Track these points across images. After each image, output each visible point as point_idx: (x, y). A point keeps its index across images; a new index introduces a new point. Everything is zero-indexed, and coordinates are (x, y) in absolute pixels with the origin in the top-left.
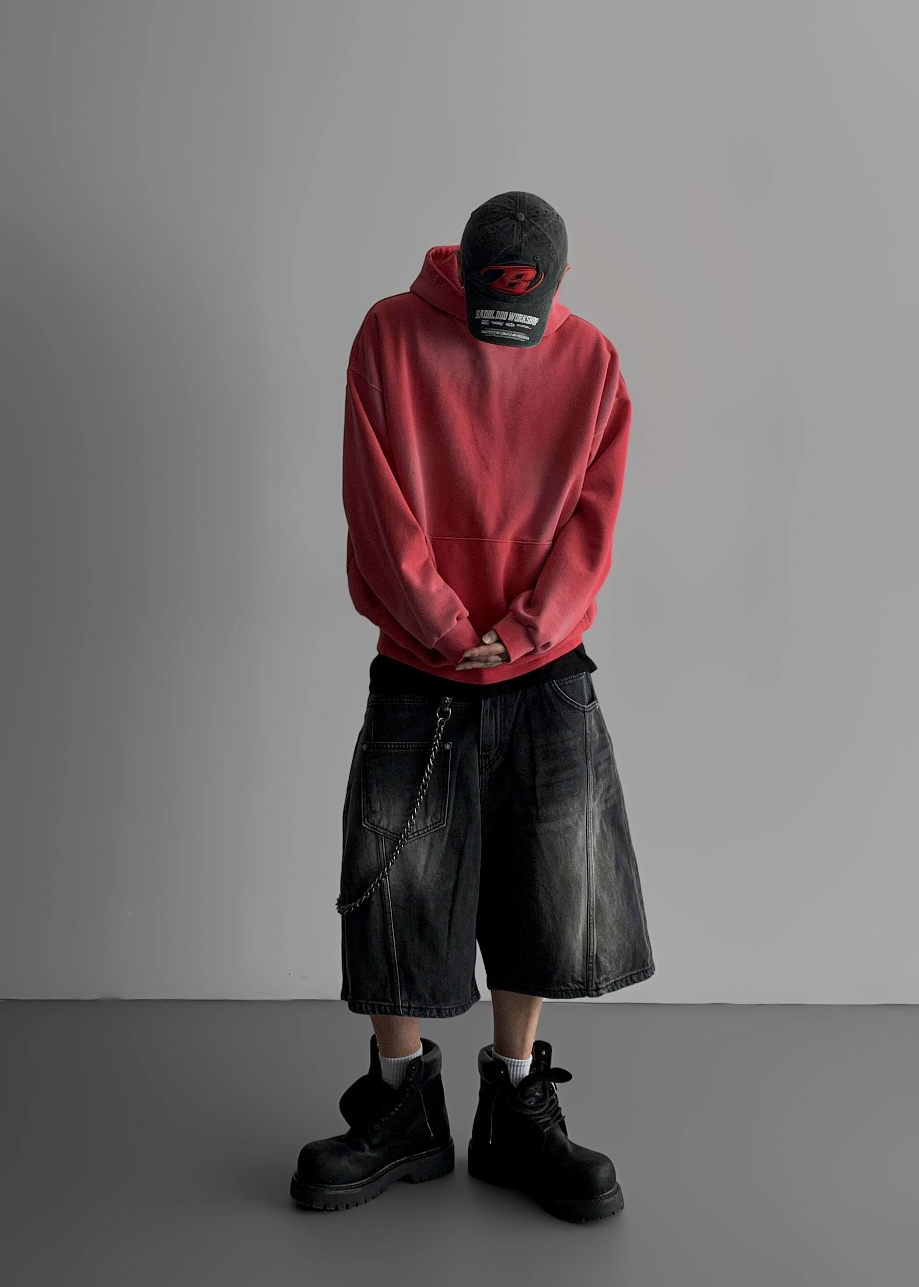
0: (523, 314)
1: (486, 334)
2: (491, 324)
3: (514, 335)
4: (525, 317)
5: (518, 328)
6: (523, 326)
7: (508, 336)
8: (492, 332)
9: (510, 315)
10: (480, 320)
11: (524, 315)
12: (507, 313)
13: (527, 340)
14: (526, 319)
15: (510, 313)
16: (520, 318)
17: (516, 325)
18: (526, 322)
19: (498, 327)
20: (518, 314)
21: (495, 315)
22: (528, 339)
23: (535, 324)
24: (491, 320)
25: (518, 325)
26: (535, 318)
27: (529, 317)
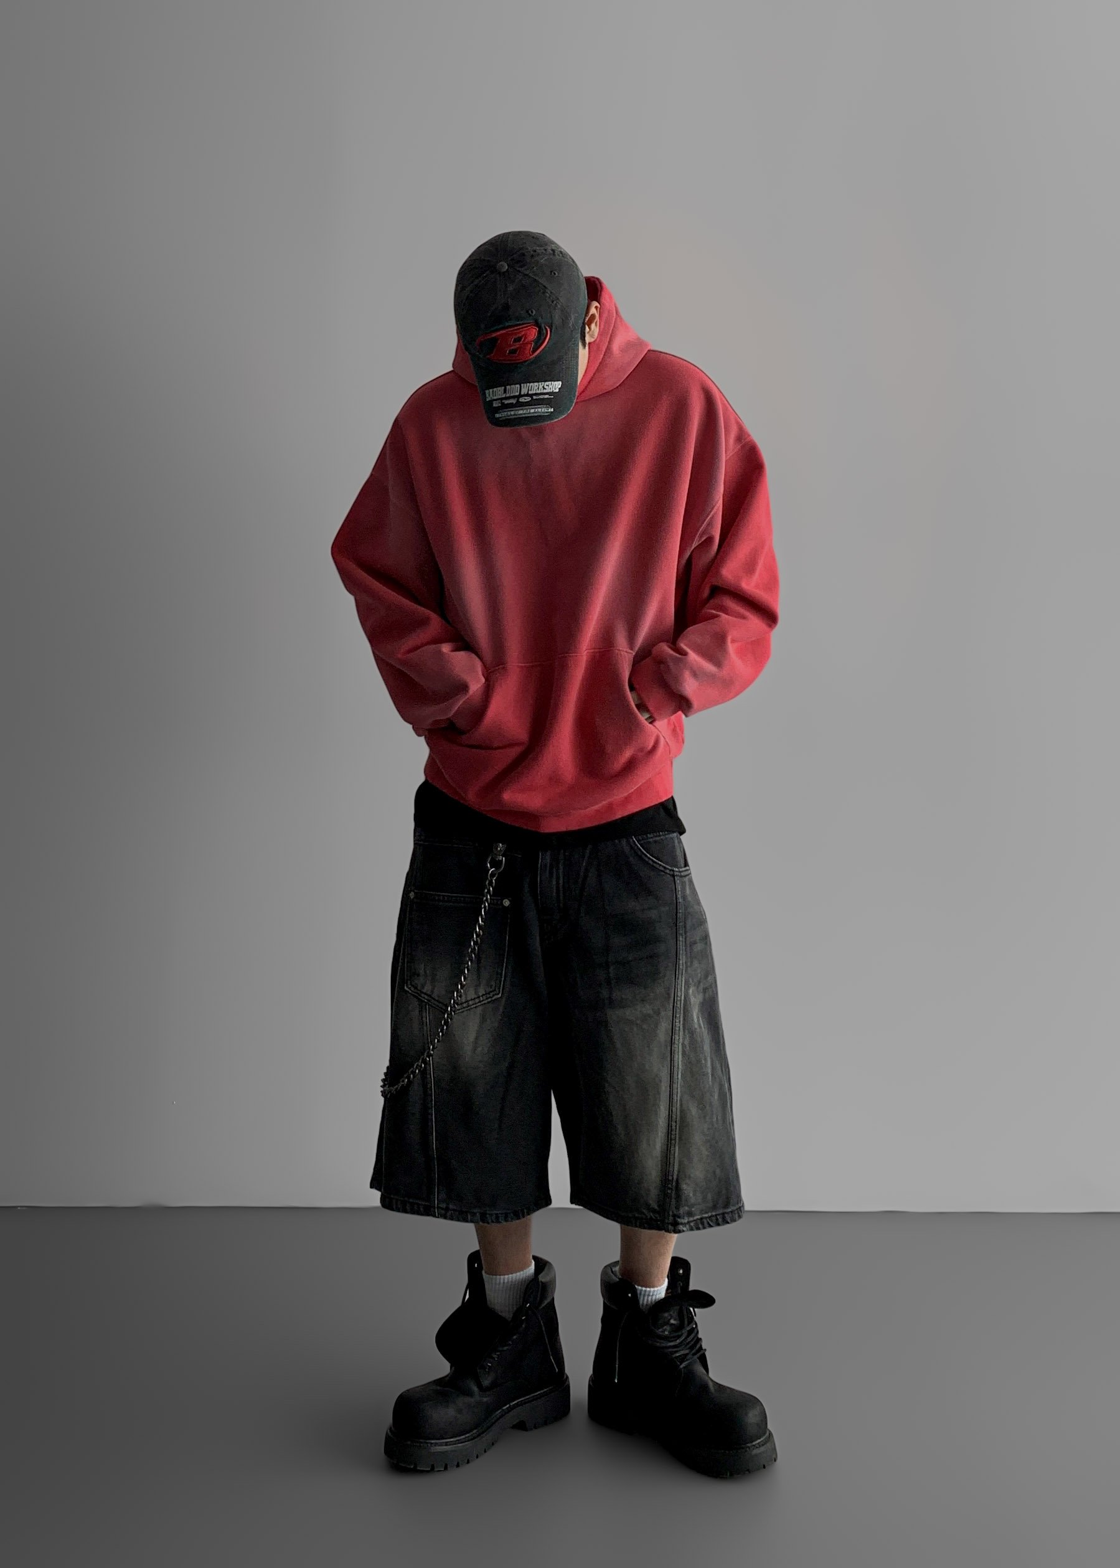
0: (538, 382)
1: (501, 418)
2: (503, 404)
3: (532, 411)
4: (541, 385)
5: (536, 401)
6: (541, 397)
7: (525, 414)
8: (506, 413)
9: (522, 387)
10: (491, 401)
11: (540, 383)
12: (518, 386)
13: (551, 412)
14: (543, 387)
15: (522, 385)
16: (536, 388)
17: (532, 398)
18: (545, 391)
19: (511, 406)
20: (531, 384)
21: (505, 391)
22: (552, 410)
23: (557, 390)
24: (502, 399)
25: (534, 397)
26: (556, 383)
27: (547, 383)
